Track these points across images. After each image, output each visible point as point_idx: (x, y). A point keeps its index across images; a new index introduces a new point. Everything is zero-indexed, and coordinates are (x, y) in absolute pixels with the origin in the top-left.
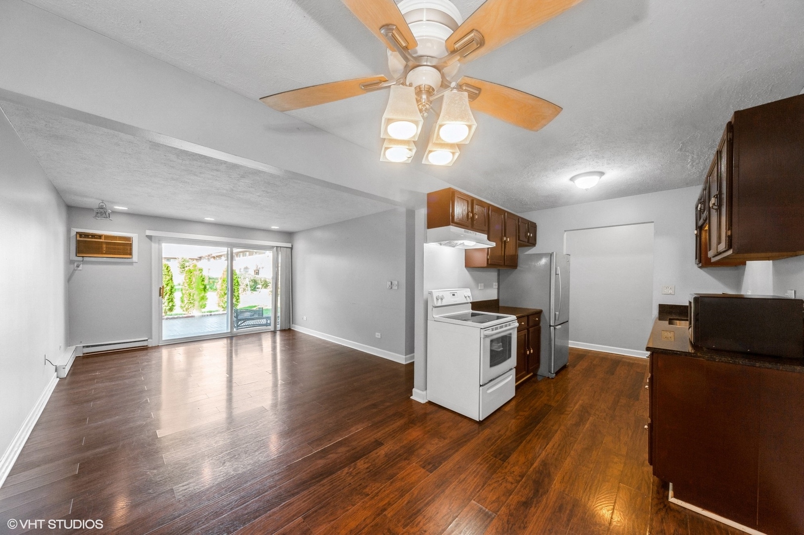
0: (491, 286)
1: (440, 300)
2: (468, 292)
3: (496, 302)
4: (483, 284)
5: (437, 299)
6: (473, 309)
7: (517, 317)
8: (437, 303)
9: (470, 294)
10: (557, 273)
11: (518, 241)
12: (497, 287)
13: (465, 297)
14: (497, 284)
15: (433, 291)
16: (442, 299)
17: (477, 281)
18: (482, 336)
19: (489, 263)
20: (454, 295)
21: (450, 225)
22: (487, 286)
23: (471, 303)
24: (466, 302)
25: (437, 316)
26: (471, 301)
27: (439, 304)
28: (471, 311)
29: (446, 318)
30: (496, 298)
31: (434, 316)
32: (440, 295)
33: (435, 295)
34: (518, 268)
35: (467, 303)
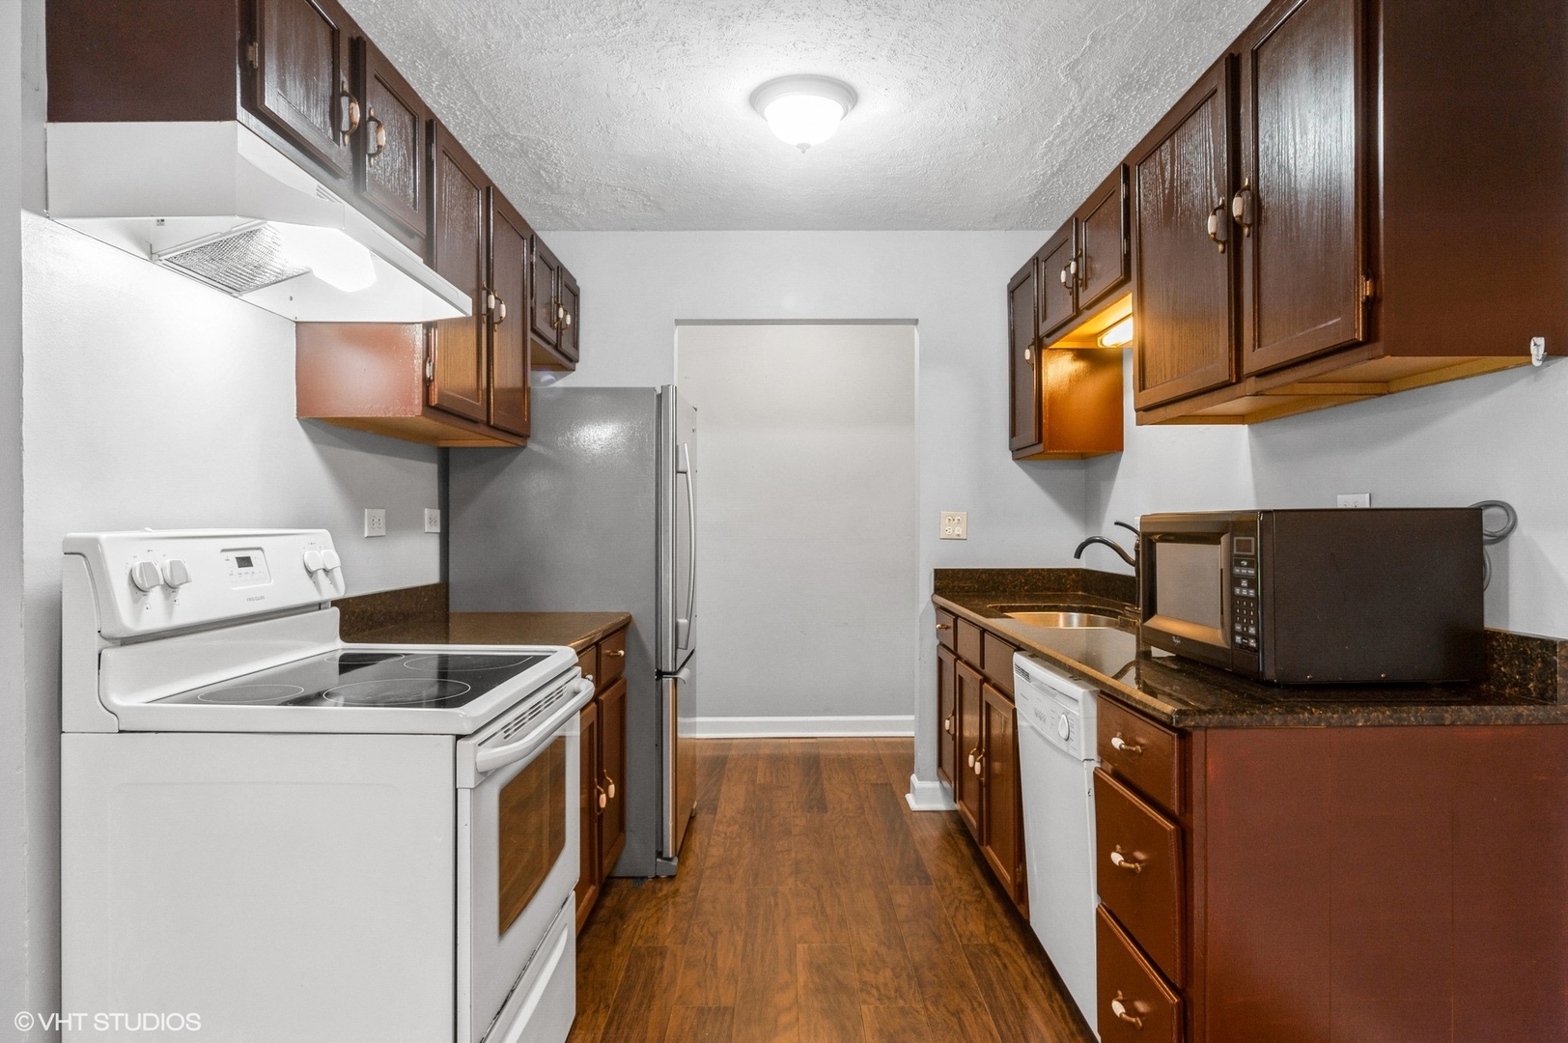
0: (415, 524)
1: (156, 595)
2: (320, 548)
3: (439, 593)
4: (381, 513)
5: (138, 589)
6: (346, 634)
7: (575, 648)
8: (137, 616)
9: (333, 560)
10: (680, 469)
11: (530, 335)
12: (438, 529)
13: (311, 573)
14: (437, 513)
15: (103, 536)
16: (170, 588)
17: (358, 497)
18: (467, 779)
19: (434, 401)
20: (244, 562)
21: (232, 116)
22: (399, 523)
23: (334, 603)
24: (316, 598)
25: (137, 700)
26: (341, 593)
27: (154, 615)
28: (340, 647)
29: (194, 701)
30: (433, 577)
31: (117, 700)
32: (162, 558)
33: (121, 557)
34: (533, 446)
35: (319, 606)
